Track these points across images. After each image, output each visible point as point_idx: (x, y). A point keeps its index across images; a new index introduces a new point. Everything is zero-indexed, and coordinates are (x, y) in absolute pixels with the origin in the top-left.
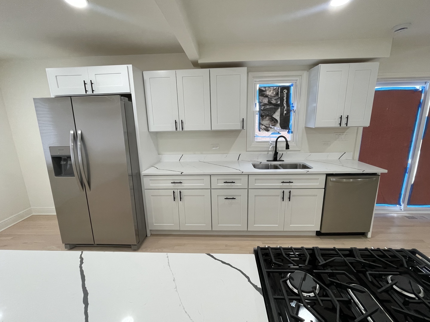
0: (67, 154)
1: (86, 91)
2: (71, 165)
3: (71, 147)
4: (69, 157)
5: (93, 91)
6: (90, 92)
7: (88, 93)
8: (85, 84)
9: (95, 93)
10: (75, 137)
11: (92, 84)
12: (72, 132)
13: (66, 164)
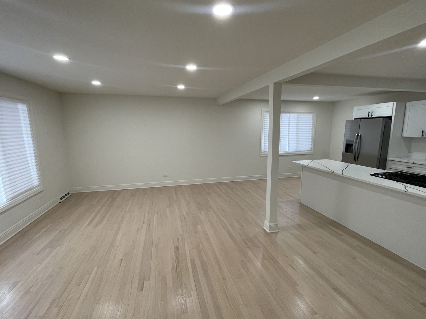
0: (352, 143)
1: (369, 116)
2: (352, 148)
3: (354, 142)
4: (352, 145)
5: (372, 115)
6: (370, 116)
7: (369, 117)
8: (369, 112)
9: (373, 116)
10: (358, 136)
11: (372, 112)
12: (357, 134)
13: (350, 148)
